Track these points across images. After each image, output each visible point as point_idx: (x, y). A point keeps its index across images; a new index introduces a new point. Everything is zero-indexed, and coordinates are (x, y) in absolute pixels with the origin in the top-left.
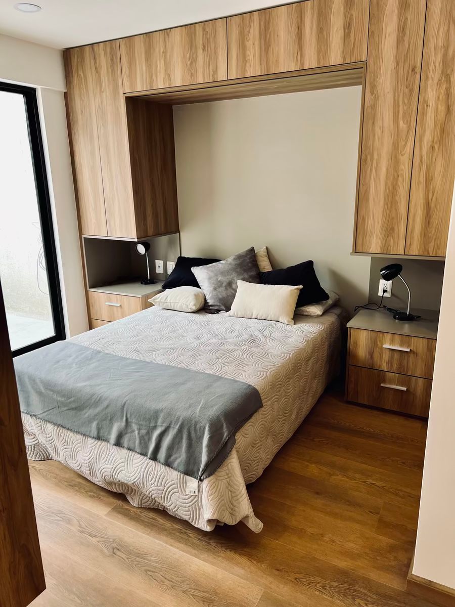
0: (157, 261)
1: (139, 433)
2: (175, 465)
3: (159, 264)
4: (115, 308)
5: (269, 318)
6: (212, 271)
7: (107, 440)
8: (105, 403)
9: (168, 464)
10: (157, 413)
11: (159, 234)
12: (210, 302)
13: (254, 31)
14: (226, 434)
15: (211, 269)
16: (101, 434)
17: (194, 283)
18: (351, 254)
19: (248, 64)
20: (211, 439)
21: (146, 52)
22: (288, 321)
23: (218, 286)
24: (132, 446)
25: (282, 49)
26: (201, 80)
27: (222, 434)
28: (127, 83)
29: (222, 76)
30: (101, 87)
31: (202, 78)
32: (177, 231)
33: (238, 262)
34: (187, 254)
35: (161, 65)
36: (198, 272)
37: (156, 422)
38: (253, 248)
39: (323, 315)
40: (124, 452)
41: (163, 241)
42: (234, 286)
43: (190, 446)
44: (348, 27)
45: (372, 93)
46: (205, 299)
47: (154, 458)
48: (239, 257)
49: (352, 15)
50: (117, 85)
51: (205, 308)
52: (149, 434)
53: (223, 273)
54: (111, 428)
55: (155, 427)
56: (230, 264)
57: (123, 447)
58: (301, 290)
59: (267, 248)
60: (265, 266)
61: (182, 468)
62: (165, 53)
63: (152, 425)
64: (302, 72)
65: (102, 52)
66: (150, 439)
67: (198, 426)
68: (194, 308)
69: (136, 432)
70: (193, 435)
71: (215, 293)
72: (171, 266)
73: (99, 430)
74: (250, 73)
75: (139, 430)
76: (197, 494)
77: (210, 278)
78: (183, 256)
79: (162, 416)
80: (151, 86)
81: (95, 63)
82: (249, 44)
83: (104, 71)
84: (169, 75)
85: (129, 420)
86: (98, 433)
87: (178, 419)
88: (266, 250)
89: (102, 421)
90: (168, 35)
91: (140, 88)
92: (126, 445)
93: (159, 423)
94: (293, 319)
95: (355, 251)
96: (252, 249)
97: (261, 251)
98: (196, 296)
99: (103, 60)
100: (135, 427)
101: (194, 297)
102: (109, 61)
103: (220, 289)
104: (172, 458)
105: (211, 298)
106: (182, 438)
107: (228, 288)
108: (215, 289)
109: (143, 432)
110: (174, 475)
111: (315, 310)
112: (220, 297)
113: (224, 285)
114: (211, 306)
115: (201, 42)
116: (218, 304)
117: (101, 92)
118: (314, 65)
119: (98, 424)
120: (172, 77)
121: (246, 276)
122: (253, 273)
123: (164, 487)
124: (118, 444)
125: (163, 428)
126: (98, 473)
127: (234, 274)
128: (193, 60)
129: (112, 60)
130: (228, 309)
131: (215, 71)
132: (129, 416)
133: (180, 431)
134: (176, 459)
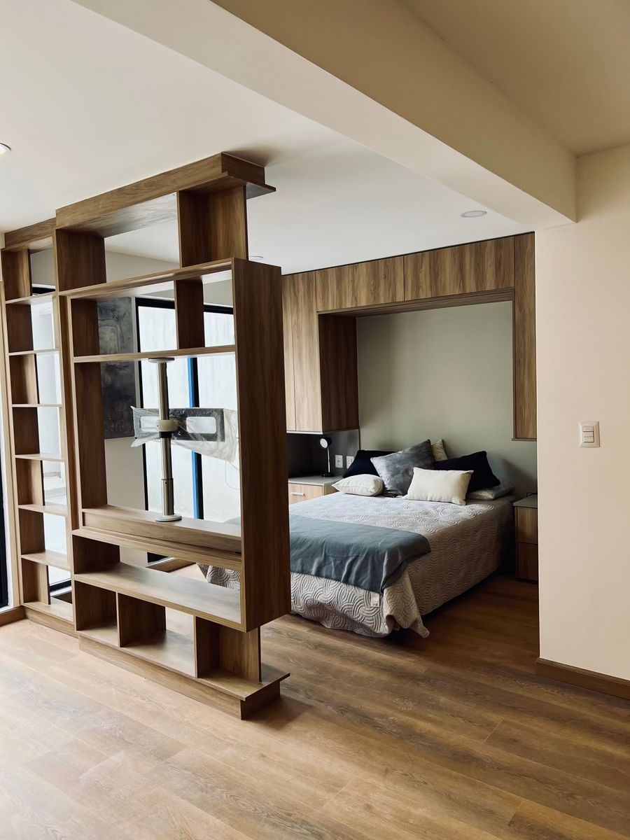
0: (337, 456)
1: (334, 564)
2: (362, 585)
3: (339, 458)
4: (299, 497)
5: (442, 500)
6: (390, 460)
7: (309, 573)
8: (309, 543)
9: (357, 585)
10: (349, 547)
11: (341, 429)
12: (388, 487)
13: (425, 267)
14: (400, 559)
15: (389, 458)
16: (304, 569)
17: (373, 471)
18: (513, 440)
19: (421, 290)
20: (388, 561)
21: (337, 281)
22: (460, 502)
23: (394, 473)
24: (329, 574)
25: (448, 279)
26: (382, 301)
27: (398, 558)
28: (320, 304)
29: (400, 298)
30: (298, 306)
31: (383, 300)
32: (358, 427)
33: (414, 452)
34: (366, 446)
35: (349, 290)
36: (377, 462)
37: (348, 554)
38: (429, 440)
39: (494, 499)
40: (323, 580)
41: (343, 435)
42: (410, 473)
43: (373, 569)
44: (498, 264)
45: (520, 310)
46: (384, 485)
47: (346, 581)
48: (416, 448)
49: (501, 255)
50: (312, 306)
51: (383, 493)
52: (342, 564)
53: (400, 461)
54: (313, 562)
55: (347, 558)
56: (407, 454)
57: (322, 577)
58: (473, 475)
59: (443, 441)
60: (441, 456)
61: (367, 586)
62: (353, 281)
63: (345, 556)
64: (464, 295)
65: (300, 281)
66: (343, 568)
67: (380, 554)
68: (374, 491)
69: (333, 564)
70: (376, 560)
71: (392, 479)
72: (350, 460)
73: (303, 565)
74: (422, 296)
75: (335, 561)
76: (378, 606)
77: (388, 467)
78: (362, 449)
79: (352, 549)
80: (340, 306)
81: (294, 288)
82: (422, 275)
83: (301, 294)
84: (356, 299)
85: (327, 554)
86: (302, 567)
87: (365, 550)
88: (441, 443)
89: (306, 558)
90: (356, 268)
91: (331, 307)
92: (324, 575)
93: (350, 554)
94: (465, 500)
95: (516, 437)
96: (429, 442)
97: (436, 442)
98: (376, 481)
99: (301, 287)
100: (331, 559)
101: (373, 482)
102: (306, 286)
103: (398, 476)
104: (360, 580)
105: (389, 484)
106: (367, 563)
107: (405, 474)
108: (393, 476)
109: (338, 562)
110: (361, 593)
111: (487, 494)
112: (398, 482)
113: (402, 471)
114: (389, 491)
115: (383, 272)
116: (396, 489)
117: (298, 311)
118: (474, 290)
119: (302, 560)
120: (358, 299)
121: (422, 464)
122: (429, 462)
123: (354, 602)
124: (318, 574)
125: (353, 557)
126: (301, 600)
127: (411, 463)
128: (376, 287)
129: (309, 287)
130: (405, 493)
131: (394, 295)
132: (327, 551)
133: (366, 558)
134: (362, 581)
